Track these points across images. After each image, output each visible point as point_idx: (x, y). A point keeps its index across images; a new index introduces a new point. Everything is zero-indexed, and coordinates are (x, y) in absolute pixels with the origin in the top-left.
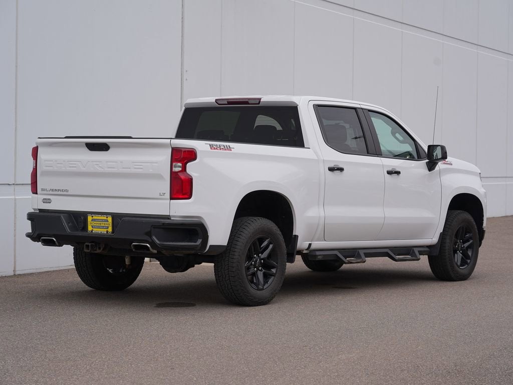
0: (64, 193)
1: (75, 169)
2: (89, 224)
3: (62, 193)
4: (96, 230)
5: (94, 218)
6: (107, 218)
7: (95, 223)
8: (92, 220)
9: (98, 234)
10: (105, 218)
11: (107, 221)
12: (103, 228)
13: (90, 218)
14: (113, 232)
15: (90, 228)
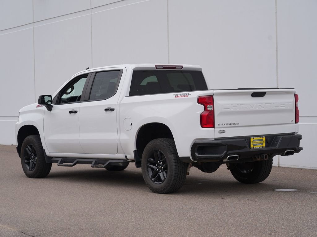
0: (236, 125)
1: (246, 109)
2: (251, 143)
3: (234, 125)
4: (255, 147)
5: (255, 139)
6: (262, 138)
7: (255, 143)
8: (253, 141)
9: (257, 149)
10: (261, 139)
11: (262, 140)
12: (260, 145)
13: (252, 140)
14: (266, 146)
15: (252, 146)
